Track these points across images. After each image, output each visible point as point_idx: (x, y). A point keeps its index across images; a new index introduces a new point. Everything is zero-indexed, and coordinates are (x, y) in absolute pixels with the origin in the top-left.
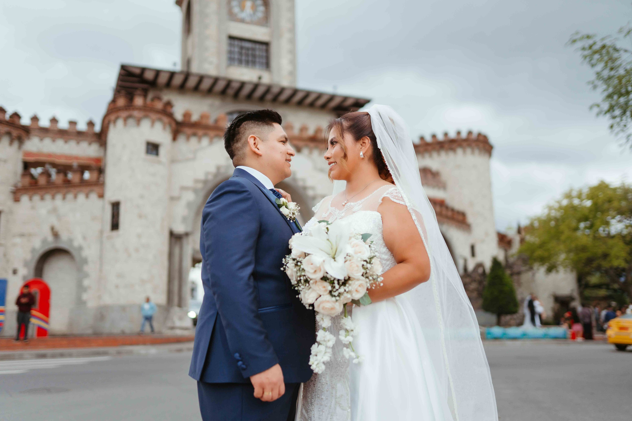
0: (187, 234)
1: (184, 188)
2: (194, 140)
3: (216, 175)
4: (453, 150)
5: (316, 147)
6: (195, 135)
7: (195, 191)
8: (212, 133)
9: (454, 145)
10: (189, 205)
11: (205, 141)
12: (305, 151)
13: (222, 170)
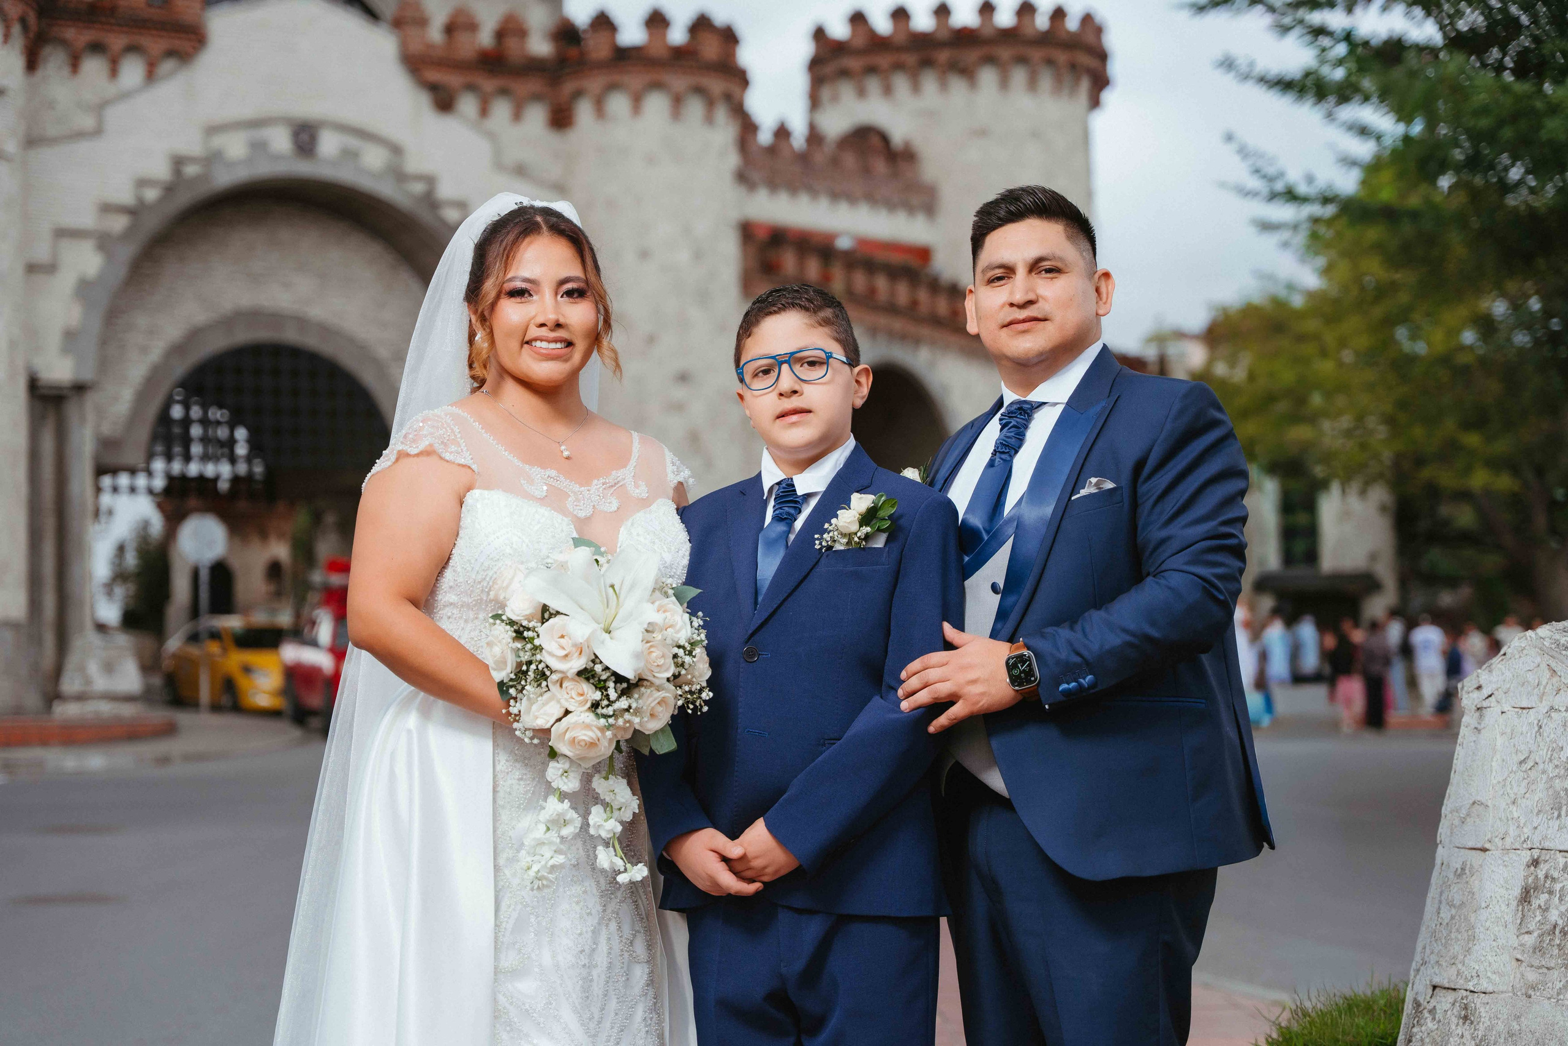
0: (80, 388)
1: (62, 233)
2: (93, 67)
3: (170, 189)
4: (967, 73)
5: (504, 92)
6: (97, 48)
7: (104, 242)
8: (156, 45)
9: (970, 56)
10: (84, 289)
11: (132, 71)
12: (468, 105)
13: (191, 170)
